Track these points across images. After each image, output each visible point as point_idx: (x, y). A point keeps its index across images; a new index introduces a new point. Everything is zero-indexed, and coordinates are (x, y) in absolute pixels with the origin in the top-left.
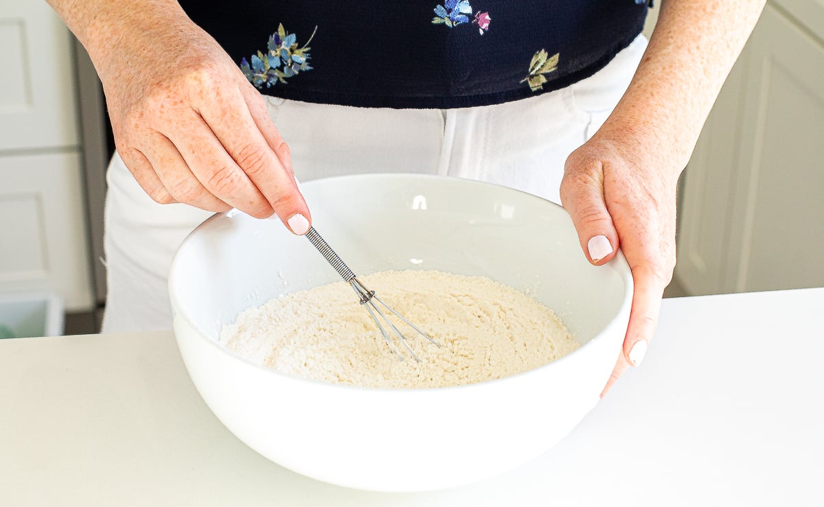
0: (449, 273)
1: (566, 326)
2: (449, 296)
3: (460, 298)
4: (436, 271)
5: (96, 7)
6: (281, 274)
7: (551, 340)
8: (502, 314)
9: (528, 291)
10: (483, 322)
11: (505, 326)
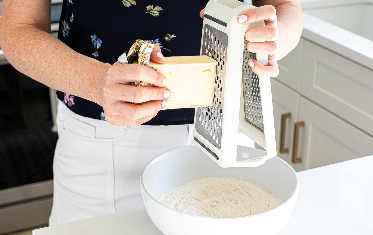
0: (218, 177)
1: (266, 189)
2: (221, 185)
3: (226, 185)
4: (213, 177)
5: (87, 84)
6: (164, 186)
7: (265, 194)
8: (243, 189)
9: (248, 179)
10: (236, 192)
11: (245, 193)
